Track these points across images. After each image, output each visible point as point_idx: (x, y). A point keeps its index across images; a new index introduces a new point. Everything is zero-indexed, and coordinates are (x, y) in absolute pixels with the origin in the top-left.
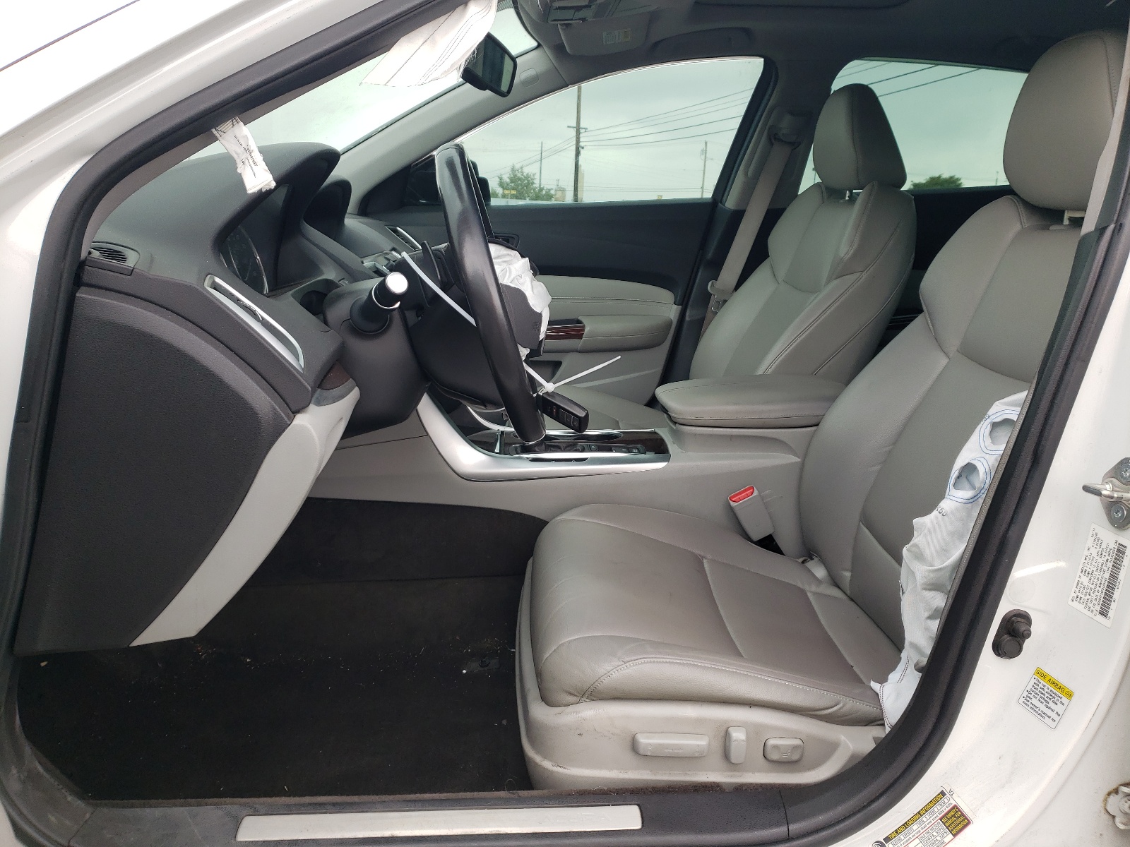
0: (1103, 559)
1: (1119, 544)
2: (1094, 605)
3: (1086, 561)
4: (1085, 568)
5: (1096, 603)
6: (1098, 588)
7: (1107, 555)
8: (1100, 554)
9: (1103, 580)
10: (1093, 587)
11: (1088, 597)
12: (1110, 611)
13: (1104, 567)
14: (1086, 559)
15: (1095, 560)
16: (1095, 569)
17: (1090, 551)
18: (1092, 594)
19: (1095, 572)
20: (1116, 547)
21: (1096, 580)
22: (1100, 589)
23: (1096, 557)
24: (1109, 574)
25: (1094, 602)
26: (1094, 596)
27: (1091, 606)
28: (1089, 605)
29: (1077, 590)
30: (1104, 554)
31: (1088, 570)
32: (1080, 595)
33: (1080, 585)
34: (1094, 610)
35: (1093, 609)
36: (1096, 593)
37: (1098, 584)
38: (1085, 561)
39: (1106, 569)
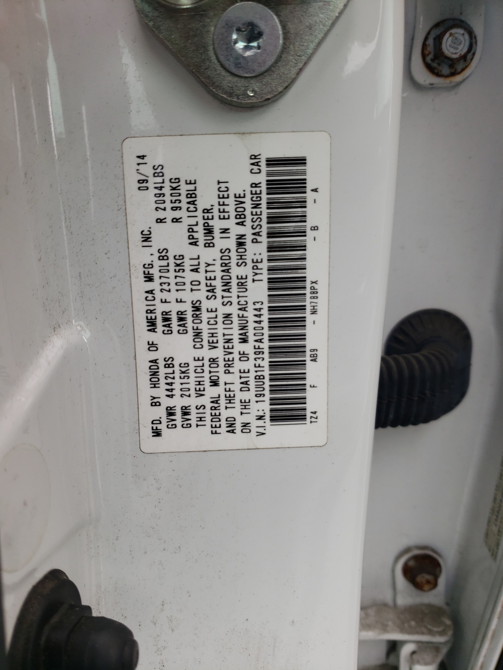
0: (220, 243)
1: (271, 162)
2: (245, 404)
3: (155, 285)
4: (160, 308)
5: (250, 395)
6: (238, 347)
7: (231, 224)
8: (200, 235)
9: (250, 314)
10: (219, 353)
11: (211, 392)
12: (310, 394)
13: (236, 271)
14: (149, 278)
15: (188, 264)
16: (201, 294)
17: (157, 243)
18: (224, 377)
19: (206, 305)
20: (262, 178)
21: (220, 329)
22: (249, 348)
23: (190, 252)
24: (265, 285)
25: (240, 396)
26: (235, 378)
27: (235, 412)
28: (225, 414)
29: (161, 392)
30: (217, 224)
31: (174, 308)
32: (178, 402)
33: (163, 371)
34: (250, 418)
35: (245, 419)
36: (238, 365)
37: (235, 333)
38: (149, 286)
39: (246, 271)
